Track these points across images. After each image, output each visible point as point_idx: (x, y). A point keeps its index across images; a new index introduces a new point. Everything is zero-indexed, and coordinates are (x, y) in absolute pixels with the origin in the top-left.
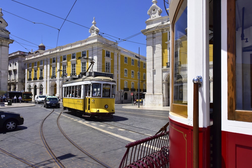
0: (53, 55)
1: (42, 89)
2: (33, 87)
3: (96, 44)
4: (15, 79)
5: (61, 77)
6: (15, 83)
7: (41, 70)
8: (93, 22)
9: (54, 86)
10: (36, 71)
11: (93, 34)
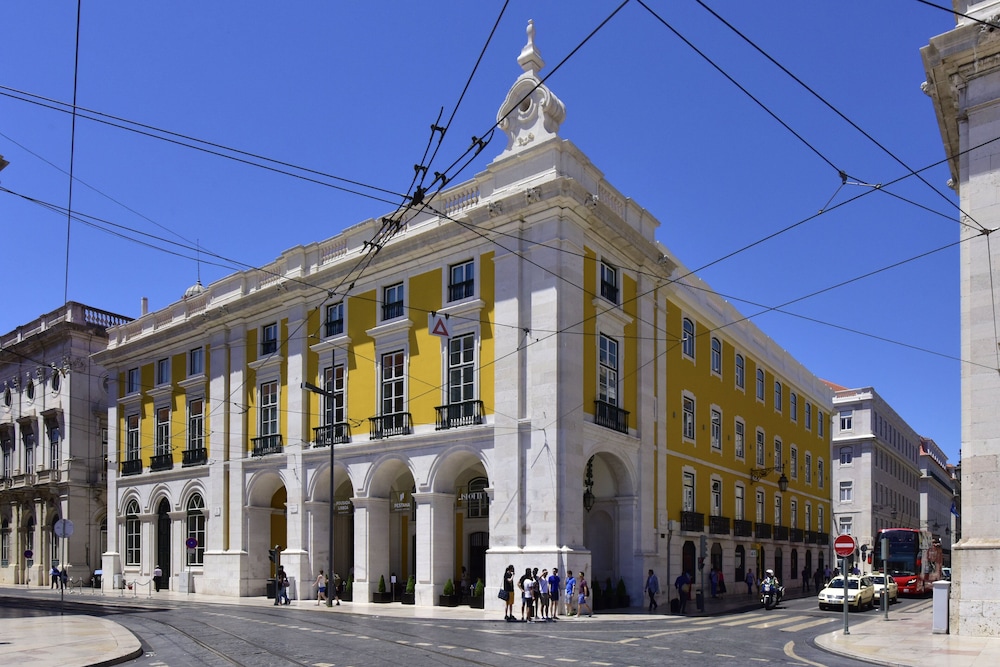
0: (261, 306)
1: (202, 520)
2: (152, 513)
3: (553, 201)
4: (54, 469)
5: (312, 444)
6: (53, 490)
7: (196, 407)
8: (527, 52)
9: (269, 500)
10: (162, 415)
11: (523, 134)
